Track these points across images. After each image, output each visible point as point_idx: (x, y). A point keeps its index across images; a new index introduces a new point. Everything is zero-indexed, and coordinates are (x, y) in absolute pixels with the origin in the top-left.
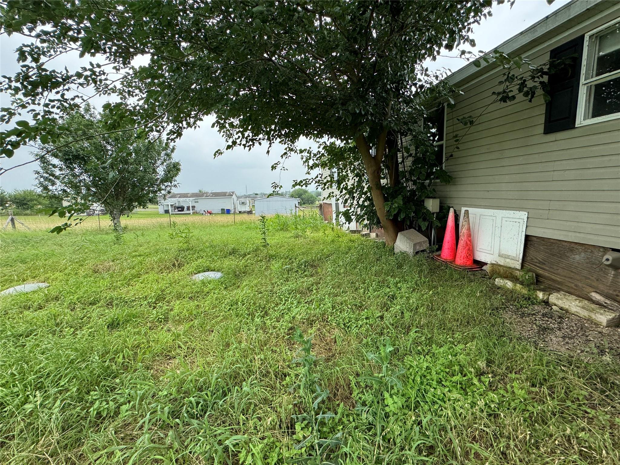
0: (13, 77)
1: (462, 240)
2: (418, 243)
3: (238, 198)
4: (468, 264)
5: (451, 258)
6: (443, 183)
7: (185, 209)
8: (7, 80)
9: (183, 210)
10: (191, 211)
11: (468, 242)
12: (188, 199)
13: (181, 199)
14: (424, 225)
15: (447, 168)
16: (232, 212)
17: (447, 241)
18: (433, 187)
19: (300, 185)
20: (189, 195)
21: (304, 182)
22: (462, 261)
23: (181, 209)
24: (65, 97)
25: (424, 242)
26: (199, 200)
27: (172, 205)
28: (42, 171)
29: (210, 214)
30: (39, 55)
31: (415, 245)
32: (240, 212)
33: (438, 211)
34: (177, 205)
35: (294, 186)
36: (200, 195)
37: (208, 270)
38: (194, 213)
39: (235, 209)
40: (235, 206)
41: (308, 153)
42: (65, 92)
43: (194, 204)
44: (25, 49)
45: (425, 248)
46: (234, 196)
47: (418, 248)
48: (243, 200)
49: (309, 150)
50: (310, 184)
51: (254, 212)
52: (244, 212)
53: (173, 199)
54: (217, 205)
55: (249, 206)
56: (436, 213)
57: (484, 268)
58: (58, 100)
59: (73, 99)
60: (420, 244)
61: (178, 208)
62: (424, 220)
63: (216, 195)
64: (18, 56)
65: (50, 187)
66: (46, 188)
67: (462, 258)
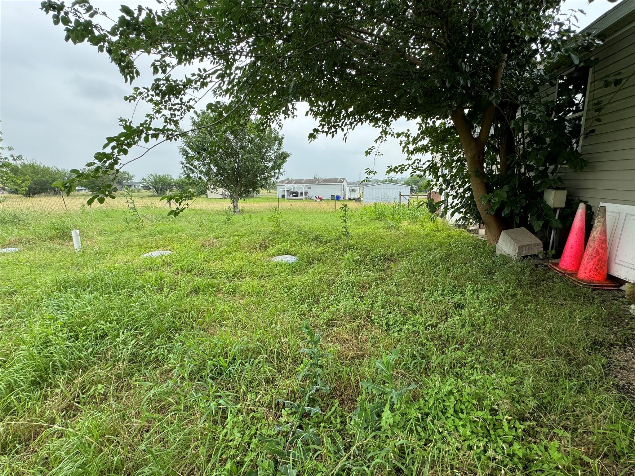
0: (150, 87)
1: (591, 247)
2: (526, 246)
3: (349, 184)
4: (596, 279)
5: (574, 268)
6: (572, 170)
7: (299, 194)
8: (146, 91)
9: (297, 196)
10: (304, 197)
11: (600, 251)
12: (301, 185)
13: (296, 185)
14: (538, 225)
15: (585, 148)
16: (342, 199)
17: (570, 246)
18: (559, 174)
19: (394, 171)
20: (303, 182)
21: (399, 168)
22: (587, 275)
23: (296, 194)
24: (183, 101)
25: (535, 245)
26: (311, 187)
27: (288, 191)
28: (185, 162)
29: (321, 199)
30: (166, 67)
31: (521, 248)
32: (349, 199)
33: (563, 205)
34: (292, 191)
35: (388, 172)
36: (313, 181)
37: (287, 253)
38: (306, 199)
39: (345, 195)
40: (345, 193)
41: (405, 136)
42: (183, 96)
43: (307, 190)
44: (157, 63)
45: (536, 253)
46: (345, 183)
47: (525, 253)
48: (353, 187)
49: (407, 133)
50: (406, 170)
51: (362, 199)
52: (353, 199)
53: (288, 185)
54: (327, 191)
55: (359, 193)
56: (561, 209)
57: (622, 288)
58: (178, 104)
59: (188, 102)
60: (529, 246)
61: (293, 193)
62: (539, 217)
63: (328, 181)
64: (153, 70)
65: (191, 175)
66: (188, 175)
67: (587, 271)
